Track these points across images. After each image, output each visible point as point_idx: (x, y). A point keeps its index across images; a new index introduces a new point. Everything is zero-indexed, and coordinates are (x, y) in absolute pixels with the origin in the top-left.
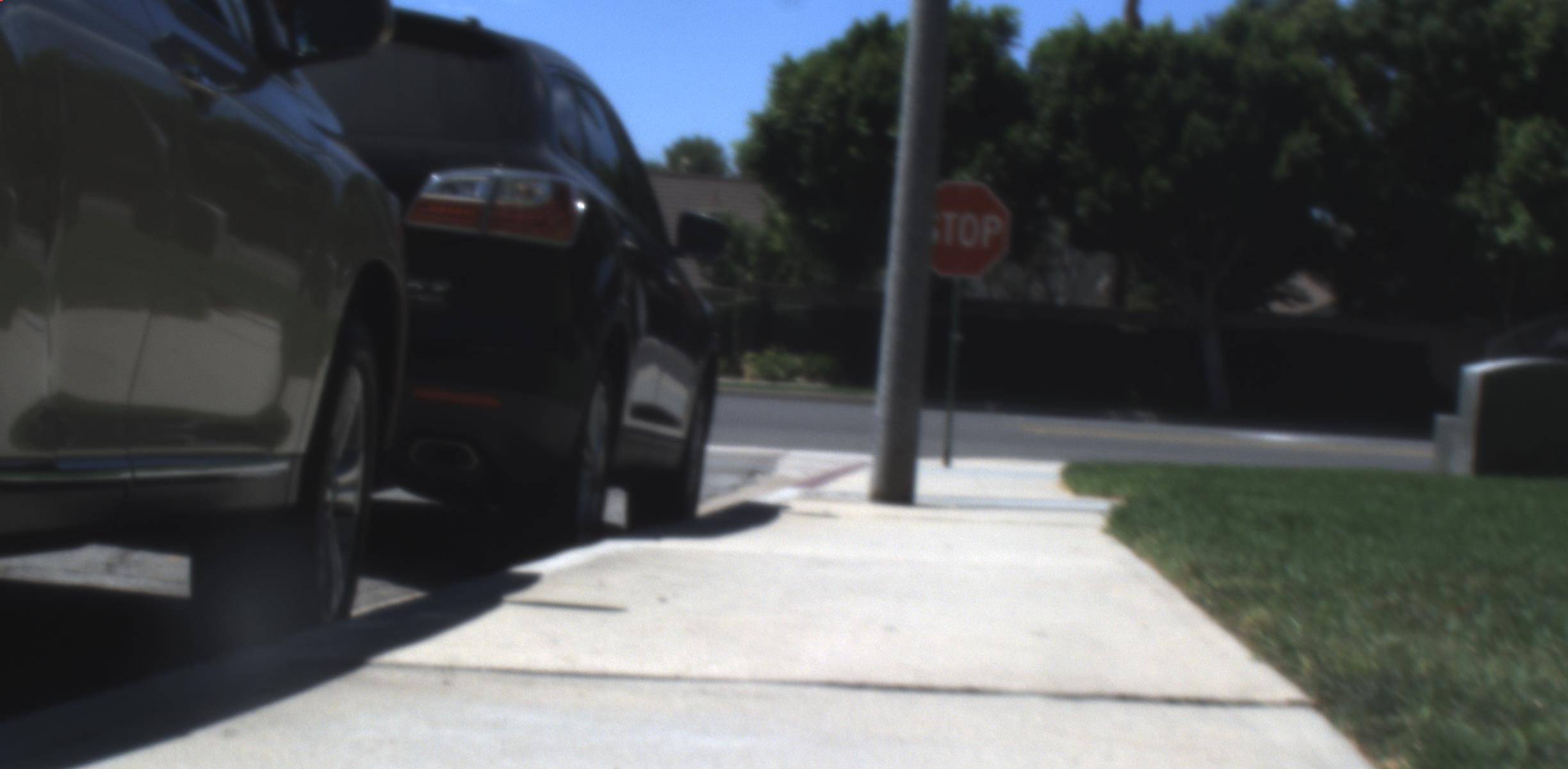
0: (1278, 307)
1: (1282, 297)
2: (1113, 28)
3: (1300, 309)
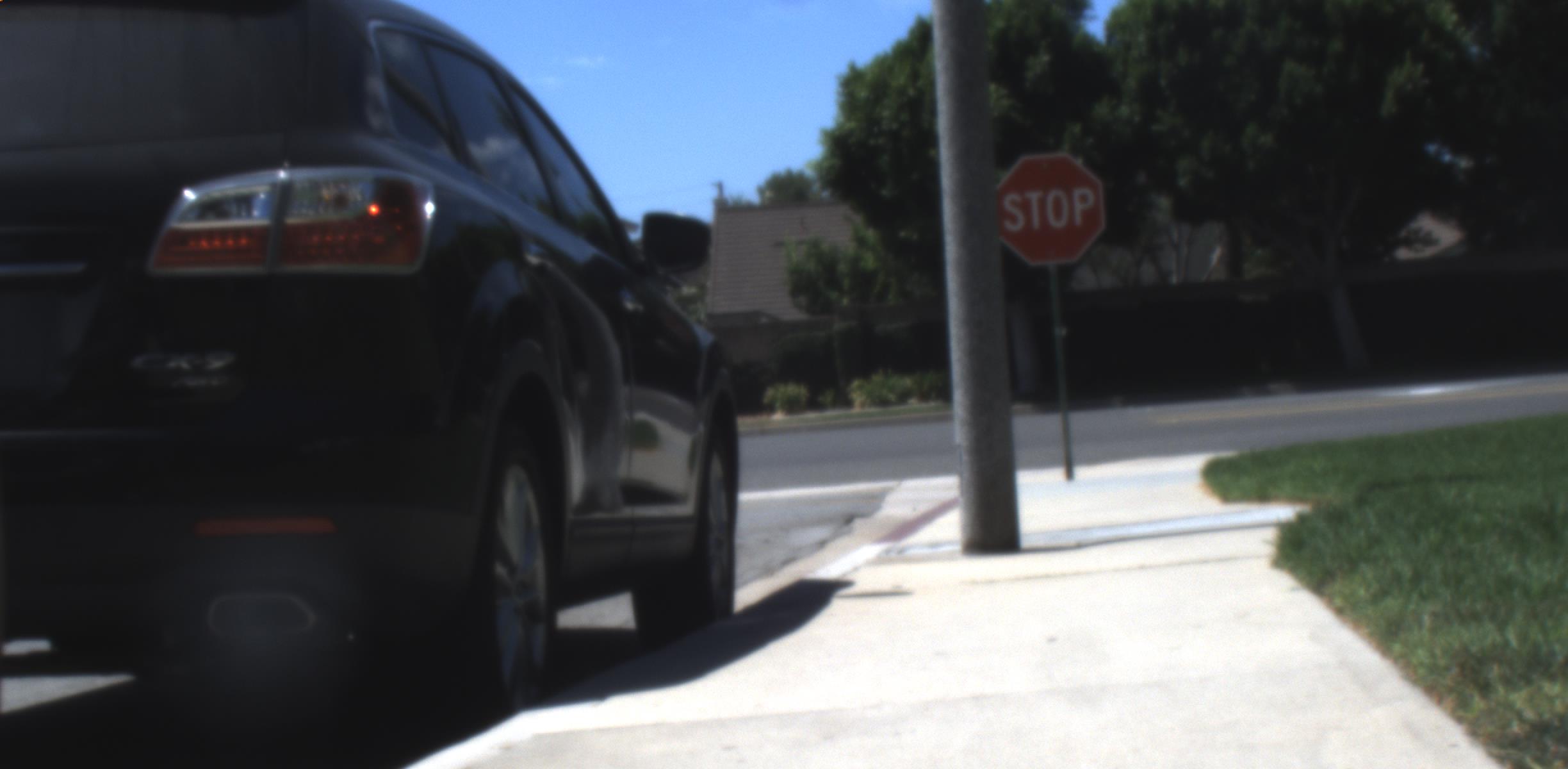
0: (1403, 254)
1: (1408, 243)
3: (1428, 252)
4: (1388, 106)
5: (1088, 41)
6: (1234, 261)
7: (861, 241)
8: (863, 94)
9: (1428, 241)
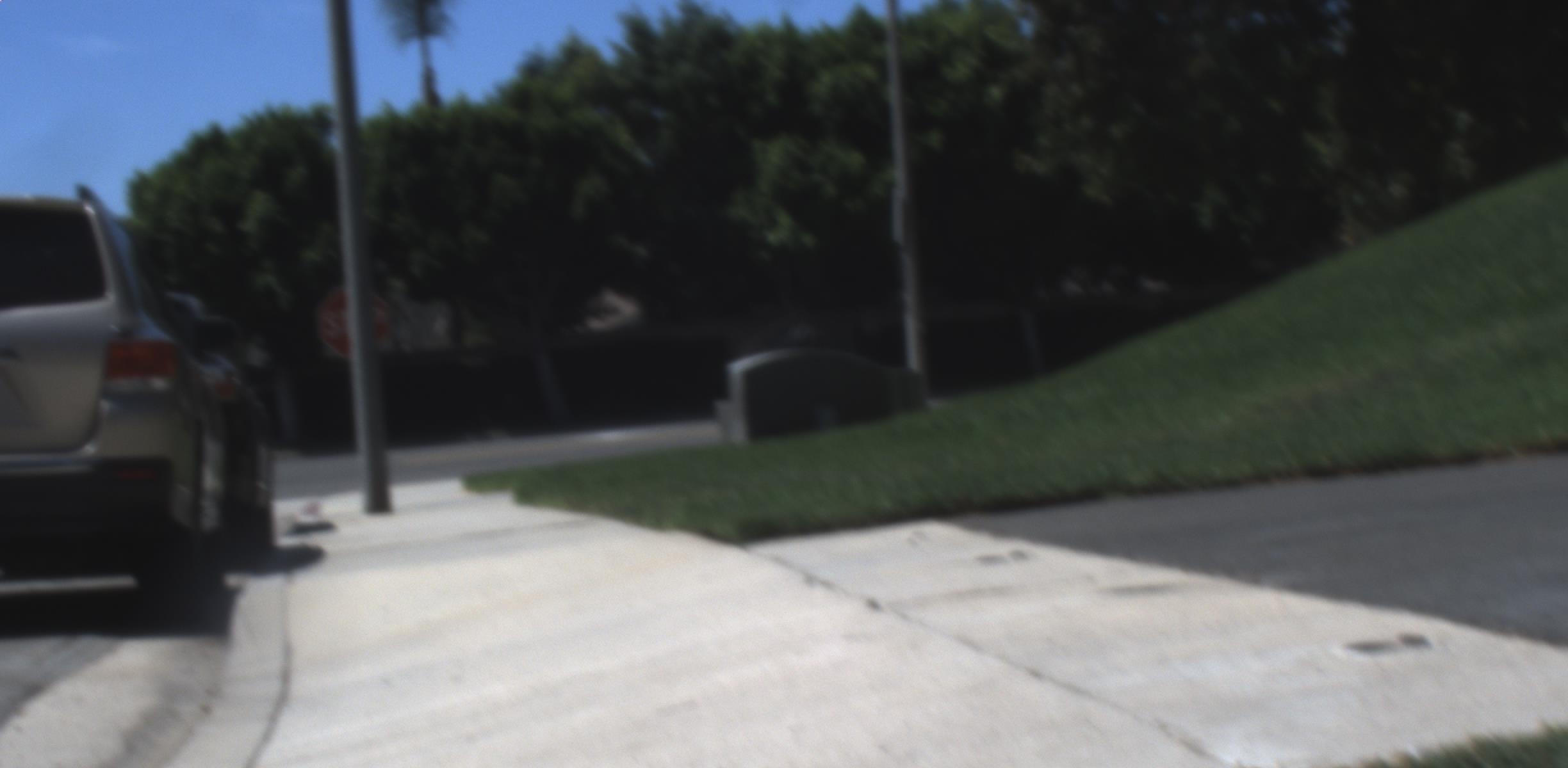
1: (597, 314)
2: (418, 111)
3: (612, 323)
4: (578, 210)
6: (457, 330)
9: (612, 311)
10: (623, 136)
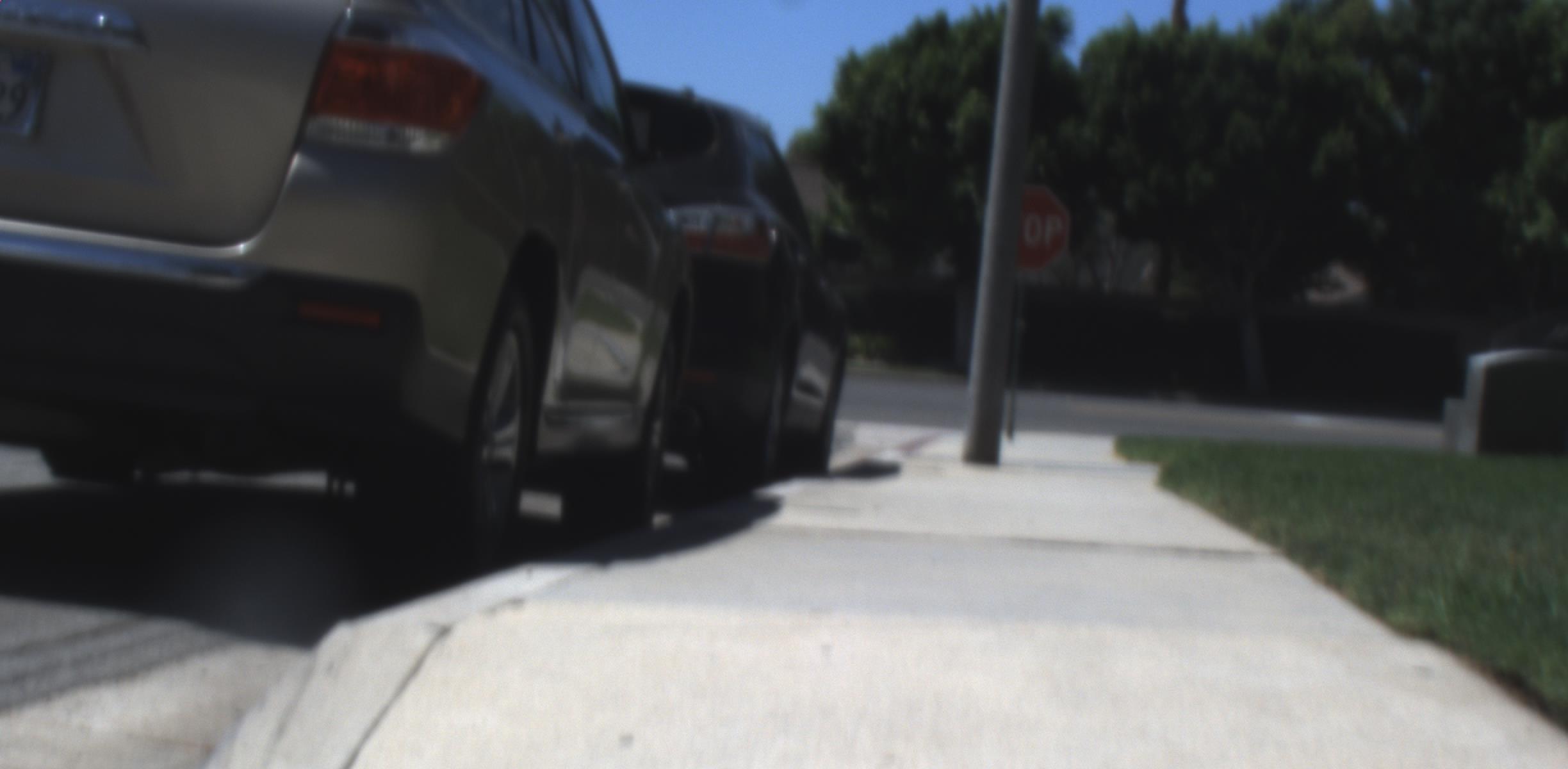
0: (1314, 296)
1: (1319, 286)
2: (1161, 30)
3: (1332, 298)
4: (1318, 166)
5: (1065, 66)
6: (1163, 278)
7: (833, 208)
8: (858, 79)
9: (1337, 286)
10: (1383, 94)
